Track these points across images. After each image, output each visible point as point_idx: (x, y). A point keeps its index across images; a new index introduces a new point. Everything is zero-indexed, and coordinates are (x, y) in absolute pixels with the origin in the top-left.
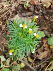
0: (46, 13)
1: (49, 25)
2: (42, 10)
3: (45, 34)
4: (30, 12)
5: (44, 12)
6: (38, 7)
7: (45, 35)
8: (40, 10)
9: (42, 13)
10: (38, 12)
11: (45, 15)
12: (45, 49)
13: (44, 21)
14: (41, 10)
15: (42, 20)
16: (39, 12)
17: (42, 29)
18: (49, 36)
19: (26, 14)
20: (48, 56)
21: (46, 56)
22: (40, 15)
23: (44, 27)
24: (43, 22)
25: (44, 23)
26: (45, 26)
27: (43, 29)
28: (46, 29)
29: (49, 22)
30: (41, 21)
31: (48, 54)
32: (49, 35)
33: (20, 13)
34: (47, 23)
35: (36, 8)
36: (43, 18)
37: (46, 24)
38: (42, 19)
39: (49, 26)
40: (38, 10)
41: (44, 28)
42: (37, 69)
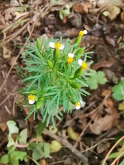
0: (109, 32)
1: (117, 56)
2: (99, 23)
3: (106, 76)
4: (73, 29)
5: (104, 29)
6: (90, 18)
7: (108, 79)
8: (95, 24)
9: (101, 31)
10: (92, 28)
12: (108, 110)
13: (106, 48)
14: (97, 25)
15: (100, 46)
16: (94, 29)
17: (100, 66)
18: (116, 83)
19: (64, 33)
20: (114, 127)
21: (110, 126)
22: (95, 36)
23: (105, 62)
24: (103, 50)
25: (106, 53)
26: (107, 59)
27: (103, 66)
28: (109, 65)
29: (116, 50)
30: (97, 50)
31: (113, 122)
32: (115, 80)
33: (51, 30)
34: (112, 52)
35: (86, 20)
36: (103, 42)
37: (109, 54)
38: (100, 44)
39: (117, 59)
40: (91, 24)
41: (105, 64)
42: (88, 155)
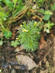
2: (4, 67)
3: (11, 43)
4: (16, 68)
5: (3, 64)
6: (7, 71)
10: (9, 66)
11: (3, 61)
12: (15, 32)
14: (6, 67)
22: (8, 62)
26: (8, 51)
27: (10, 48)
29: (3, 53)
33: (26, 71)
35: (10, 71)
39: (4, 49)
